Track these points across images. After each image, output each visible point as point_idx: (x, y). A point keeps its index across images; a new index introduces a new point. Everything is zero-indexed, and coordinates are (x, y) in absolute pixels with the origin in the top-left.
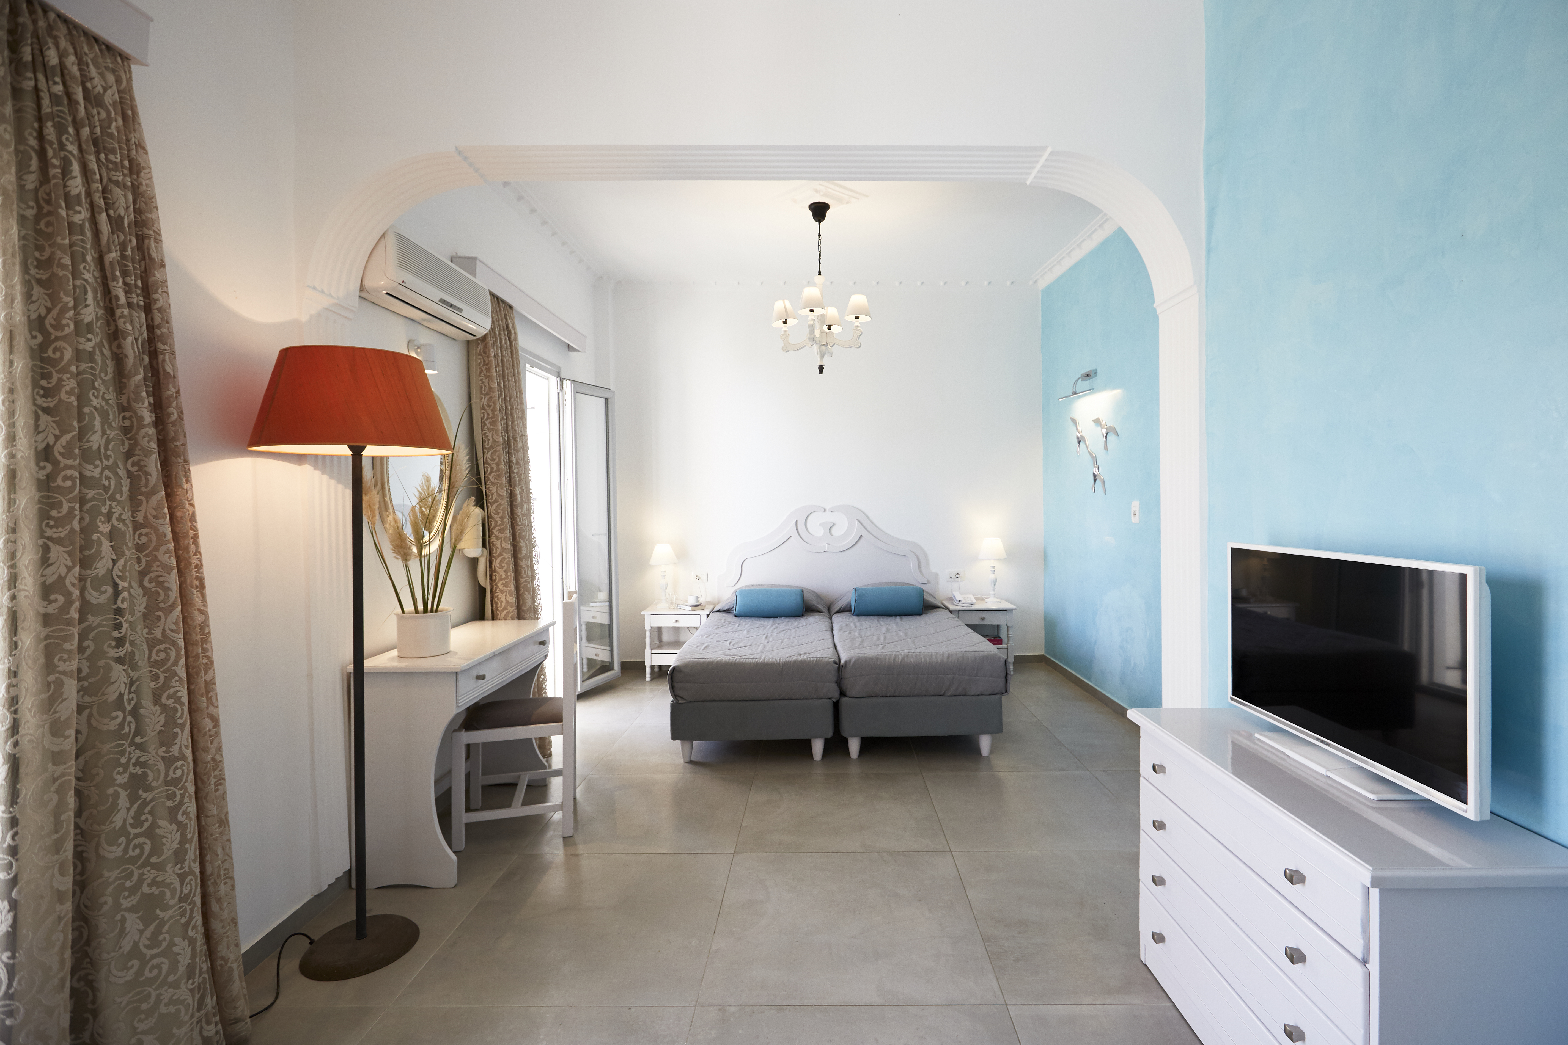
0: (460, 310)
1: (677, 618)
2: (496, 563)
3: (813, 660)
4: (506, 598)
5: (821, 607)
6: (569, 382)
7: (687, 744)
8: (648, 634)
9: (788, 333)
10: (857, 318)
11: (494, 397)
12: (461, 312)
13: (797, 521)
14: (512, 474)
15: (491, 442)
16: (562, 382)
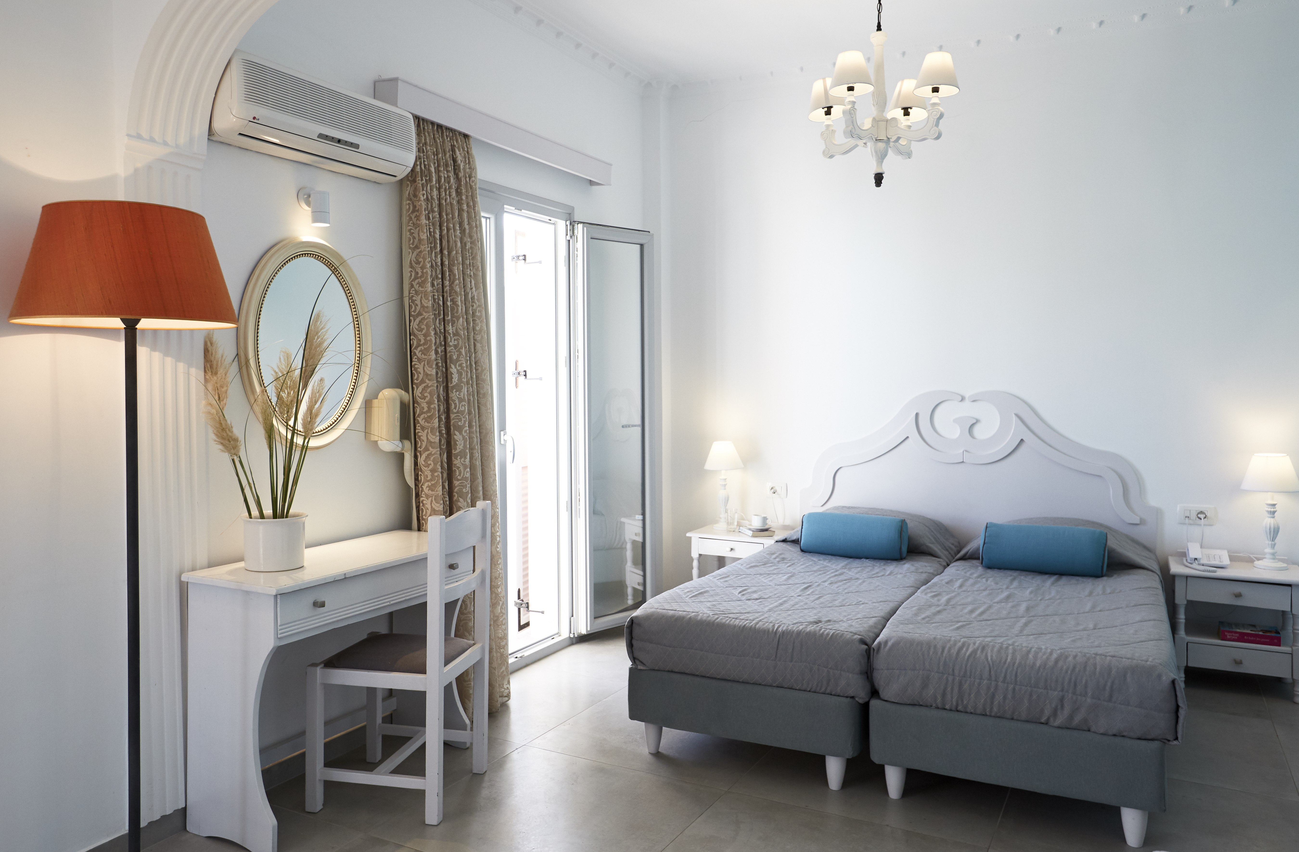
0: (357, 146)
1: (733, 545)
2: (421, 460)
3: (828, 634)
4: (431, 504)
5: (936, 548)
6: (580, 226)
7: (652, 728)
8: (695, 564)
9: (831, 128)
10: (936, 90)
11: (424, 250)
12: (358, 148)
13: (917, 415)
14: (447, 348)
15: (418, 308)
16: (573, 226)
